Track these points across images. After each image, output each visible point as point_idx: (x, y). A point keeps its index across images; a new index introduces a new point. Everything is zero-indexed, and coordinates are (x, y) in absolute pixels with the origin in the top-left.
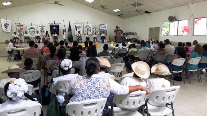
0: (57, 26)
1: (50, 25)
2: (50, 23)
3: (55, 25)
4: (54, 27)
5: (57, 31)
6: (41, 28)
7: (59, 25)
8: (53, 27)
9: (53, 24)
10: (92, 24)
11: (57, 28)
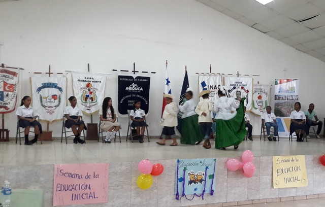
0: (144, 83)
1: (120, 77)
2: (119, 70)
3: (134, 76)
4: (134, 85)
5: (141, 97)
6: (84, 85)
8: (129, 84)
9: (130, 74)
10: (253, 79)
11: (141, 89)
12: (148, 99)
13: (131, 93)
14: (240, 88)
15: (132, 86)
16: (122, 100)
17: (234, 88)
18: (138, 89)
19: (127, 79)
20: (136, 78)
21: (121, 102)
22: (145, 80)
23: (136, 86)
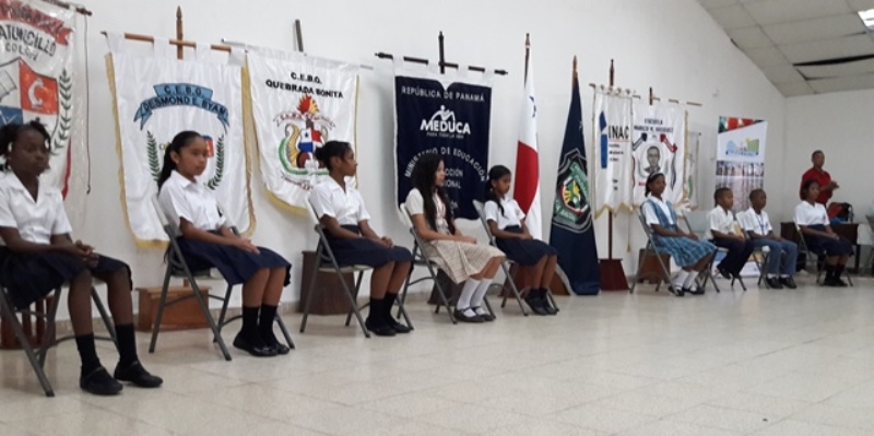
0: (474, 106)
1: (401, 82)
2: (398, 55)
3: (446, 80)
4: (445, 114)
6: (292, 100)
7: (486, 92)
8: (428, 108)
9: (430, 73)
10: (687, 114)
11: (467, 129)
12: (485, 166)
13: (439, 140)
14: (658, 137)
15: (439, 118)
17: (644, 137)
18: (456, 127)
19: (422, 92)
20: (449, 89)
21: (408, 174)
22: (477, 98)
23: (450, 119)
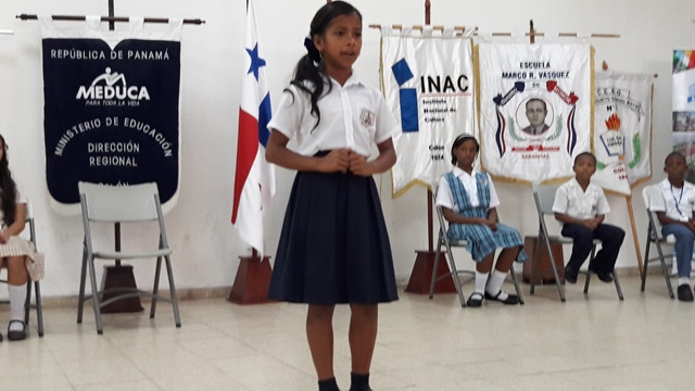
0: (156, 66)
2: (45, 14)
4: (111, 77)
5: (145, 128)
9: (92, 30)
10: (592, 51)
11: (144, 93)
12: (172, 136)
13: (101, 110)
14: (543, 85)
15: (103, 83)
16: (63, 142)
17: (520, 87)
18: (128, 92)
19: (79, 54)
20: (117, 49)
21: (59, 152)
22: (159, 56)
